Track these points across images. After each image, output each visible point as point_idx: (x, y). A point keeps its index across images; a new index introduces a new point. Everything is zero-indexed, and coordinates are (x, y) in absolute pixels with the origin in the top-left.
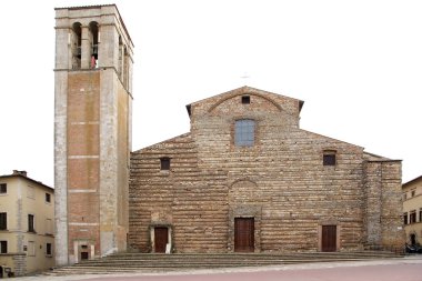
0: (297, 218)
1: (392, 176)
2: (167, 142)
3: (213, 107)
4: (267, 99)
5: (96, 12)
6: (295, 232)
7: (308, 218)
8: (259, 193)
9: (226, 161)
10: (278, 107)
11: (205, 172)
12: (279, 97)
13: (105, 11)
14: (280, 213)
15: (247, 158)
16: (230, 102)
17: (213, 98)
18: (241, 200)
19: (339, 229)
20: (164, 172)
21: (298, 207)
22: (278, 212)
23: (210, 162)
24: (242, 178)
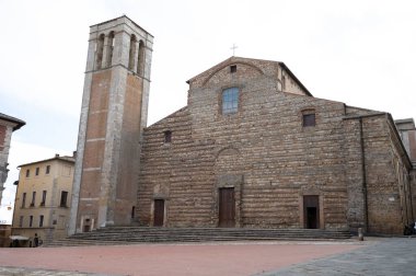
0: (277, 187)
1: (375, 134)
2: (170, 117)
3: (207, 80)
4: (251, 65)
5: (113, 24)
6: (275, 204)
7: (288, 187)
8: (241, 161)
9: (214, 131)
10: (260, 71)
11: (197, 142)
12: (261, 62)
13: (119, 22)
14: (261, 182)
15: (231, 126)
16: (220, 73)
17: (207, 72)
18: (226, 169)
19: (321, 199)
20: (166, 145)
21: (278, 174)
22: (258, 181)
23: (201, 132)
24: (227, 146)
